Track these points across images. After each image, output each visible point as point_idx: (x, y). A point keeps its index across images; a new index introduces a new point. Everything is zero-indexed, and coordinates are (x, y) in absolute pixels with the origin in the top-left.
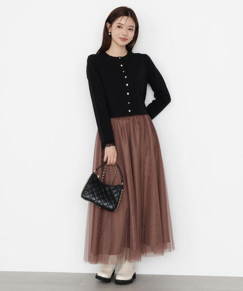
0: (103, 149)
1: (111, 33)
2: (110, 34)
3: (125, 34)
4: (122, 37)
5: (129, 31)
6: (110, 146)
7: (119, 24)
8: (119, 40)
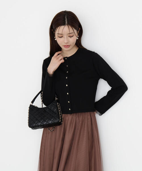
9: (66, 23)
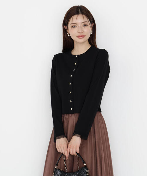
0: (55, 141)
1: (69, 34)
2: (69, 36)
3: (80, 31)
4: (79, 34)
5: (83, 28)
6: (60, 138)
7: (72, 24)
8: (77, 38)
9: (80, 12)
